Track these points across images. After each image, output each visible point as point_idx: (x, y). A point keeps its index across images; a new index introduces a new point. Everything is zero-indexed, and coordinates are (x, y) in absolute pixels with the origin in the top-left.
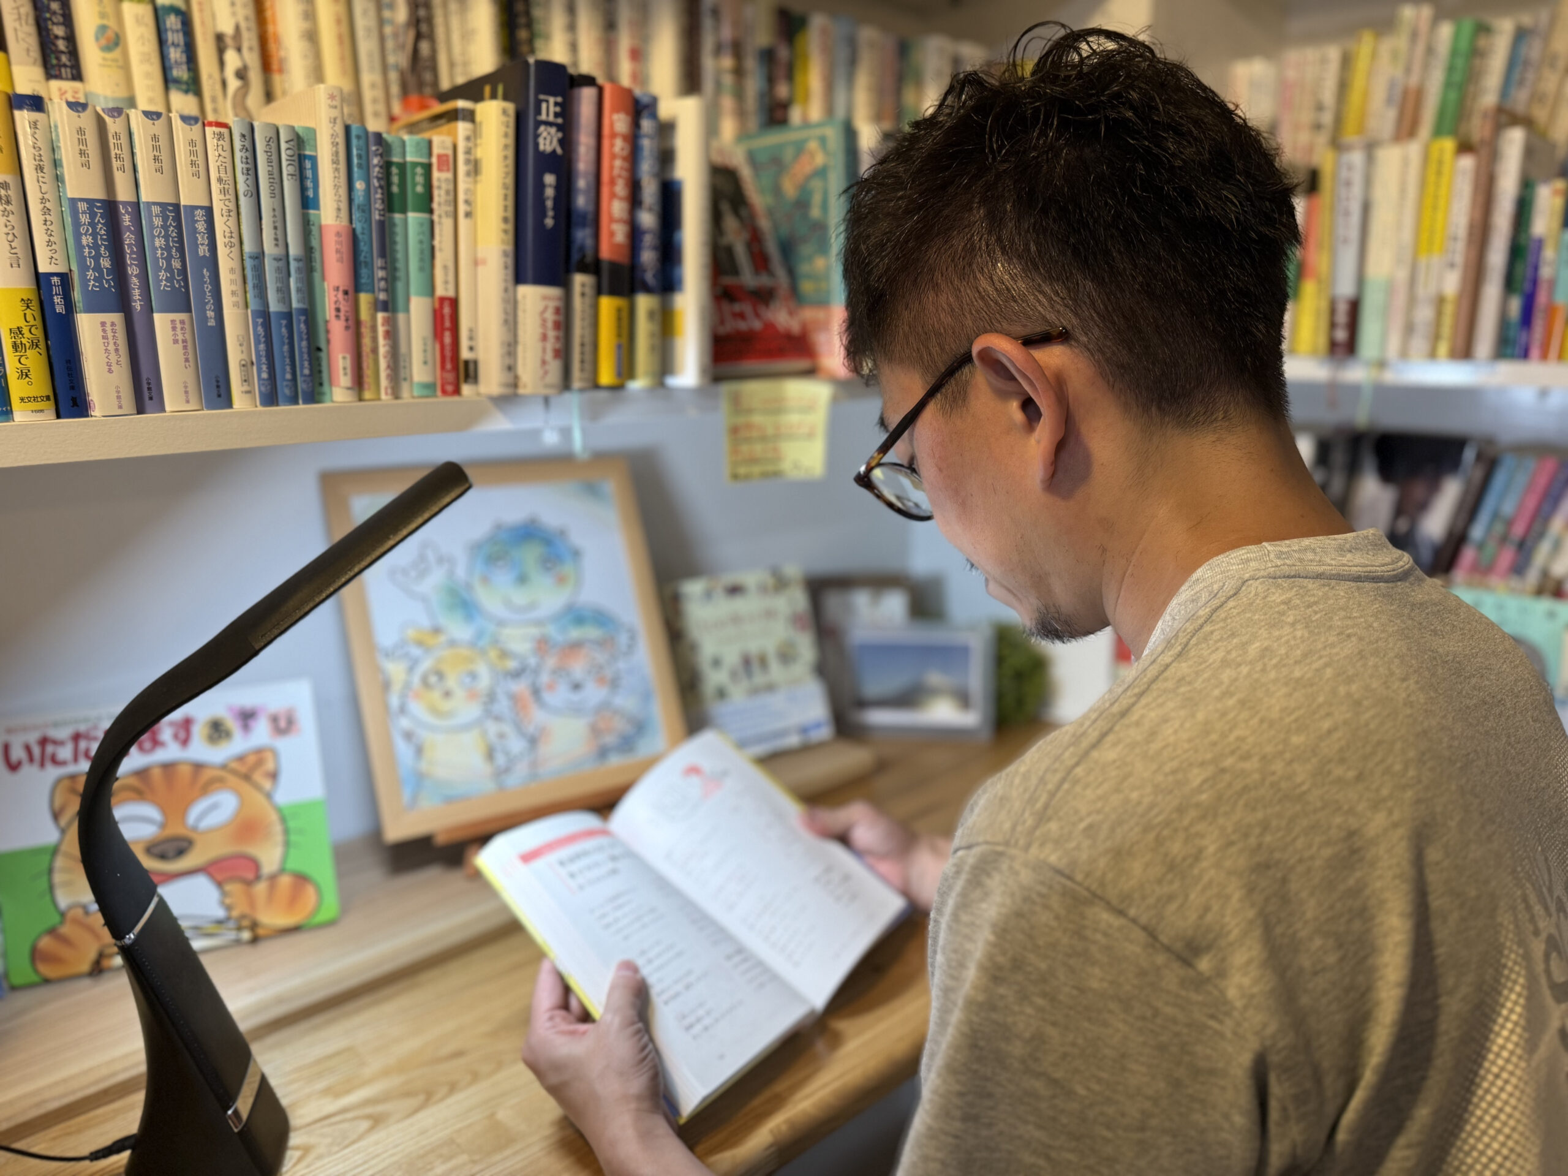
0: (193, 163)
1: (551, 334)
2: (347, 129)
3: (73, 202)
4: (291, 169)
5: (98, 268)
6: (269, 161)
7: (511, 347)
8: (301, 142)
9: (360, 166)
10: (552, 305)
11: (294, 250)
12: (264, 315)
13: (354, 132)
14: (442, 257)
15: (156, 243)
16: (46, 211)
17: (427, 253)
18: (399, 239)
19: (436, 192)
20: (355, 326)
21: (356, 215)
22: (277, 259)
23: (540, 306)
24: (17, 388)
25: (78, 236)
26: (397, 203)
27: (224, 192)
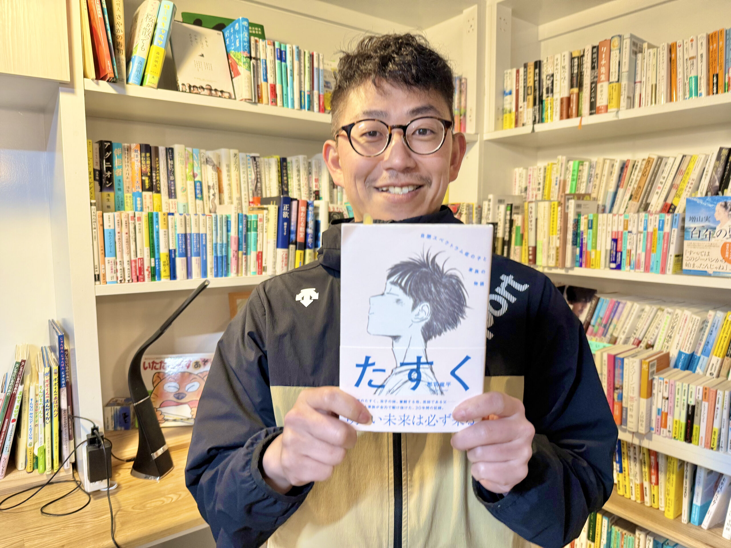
0: (203, 224)
1: (284, 260)
2: (238, 214)
3: (178, 235)
4: (225, 224)
5: (182, 248)
6: (220, 223)
7: (275, 263)
8: (227, 218)
9: (241, 223)
10: (285, 253)
11: (225, 242)
12: (217, 257)
13: (240, 215)
14: (259, 242)
15: (194, 242)
16: (173, 236)
17: (256, 241)
18: (249, 238)
19: (259, 227)
20: (237, 259)
21: (240, 233)
22: (220, 244)
23: (282, 253)
24: (163, 274)
25: (178, 241)
26: (249, 230)
27: (210, 230)
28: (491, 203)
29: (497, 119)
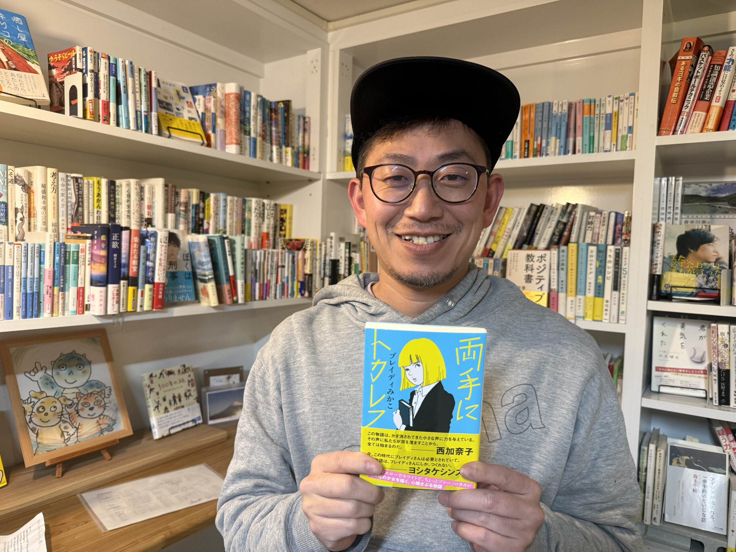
0: (10, 255)
2: (55, 244)
4: (37, 255)
6: (32, 253)
8: (41, 247)
9: (58, 253)
10: (115, 291)
11: (36, 275)
12: (26, 294)
13: (57, 244)
14: (80, 276)
17: (76, 275)
18: (68, 271)
19: (80, 259)
20: (52, 296)
21: (56, 266)
22: (31, 279)
23: (113, 289)
26: (68, 262)
27: (18, 261)
28: (333, 241)
29: (339, 160)
